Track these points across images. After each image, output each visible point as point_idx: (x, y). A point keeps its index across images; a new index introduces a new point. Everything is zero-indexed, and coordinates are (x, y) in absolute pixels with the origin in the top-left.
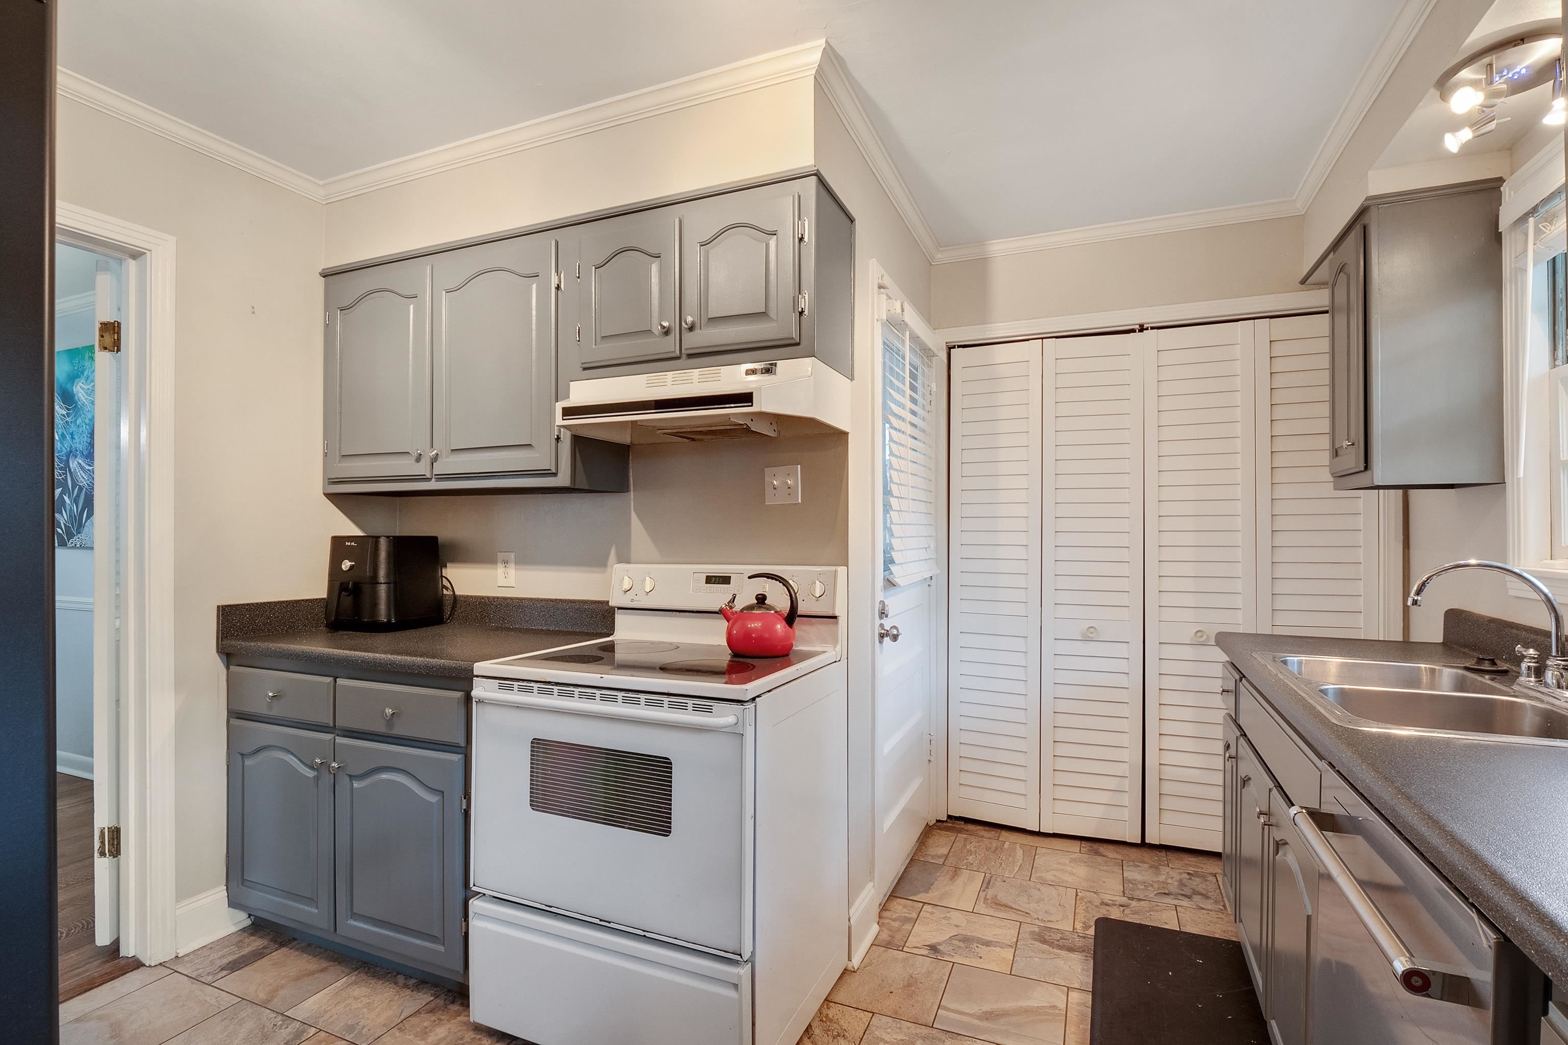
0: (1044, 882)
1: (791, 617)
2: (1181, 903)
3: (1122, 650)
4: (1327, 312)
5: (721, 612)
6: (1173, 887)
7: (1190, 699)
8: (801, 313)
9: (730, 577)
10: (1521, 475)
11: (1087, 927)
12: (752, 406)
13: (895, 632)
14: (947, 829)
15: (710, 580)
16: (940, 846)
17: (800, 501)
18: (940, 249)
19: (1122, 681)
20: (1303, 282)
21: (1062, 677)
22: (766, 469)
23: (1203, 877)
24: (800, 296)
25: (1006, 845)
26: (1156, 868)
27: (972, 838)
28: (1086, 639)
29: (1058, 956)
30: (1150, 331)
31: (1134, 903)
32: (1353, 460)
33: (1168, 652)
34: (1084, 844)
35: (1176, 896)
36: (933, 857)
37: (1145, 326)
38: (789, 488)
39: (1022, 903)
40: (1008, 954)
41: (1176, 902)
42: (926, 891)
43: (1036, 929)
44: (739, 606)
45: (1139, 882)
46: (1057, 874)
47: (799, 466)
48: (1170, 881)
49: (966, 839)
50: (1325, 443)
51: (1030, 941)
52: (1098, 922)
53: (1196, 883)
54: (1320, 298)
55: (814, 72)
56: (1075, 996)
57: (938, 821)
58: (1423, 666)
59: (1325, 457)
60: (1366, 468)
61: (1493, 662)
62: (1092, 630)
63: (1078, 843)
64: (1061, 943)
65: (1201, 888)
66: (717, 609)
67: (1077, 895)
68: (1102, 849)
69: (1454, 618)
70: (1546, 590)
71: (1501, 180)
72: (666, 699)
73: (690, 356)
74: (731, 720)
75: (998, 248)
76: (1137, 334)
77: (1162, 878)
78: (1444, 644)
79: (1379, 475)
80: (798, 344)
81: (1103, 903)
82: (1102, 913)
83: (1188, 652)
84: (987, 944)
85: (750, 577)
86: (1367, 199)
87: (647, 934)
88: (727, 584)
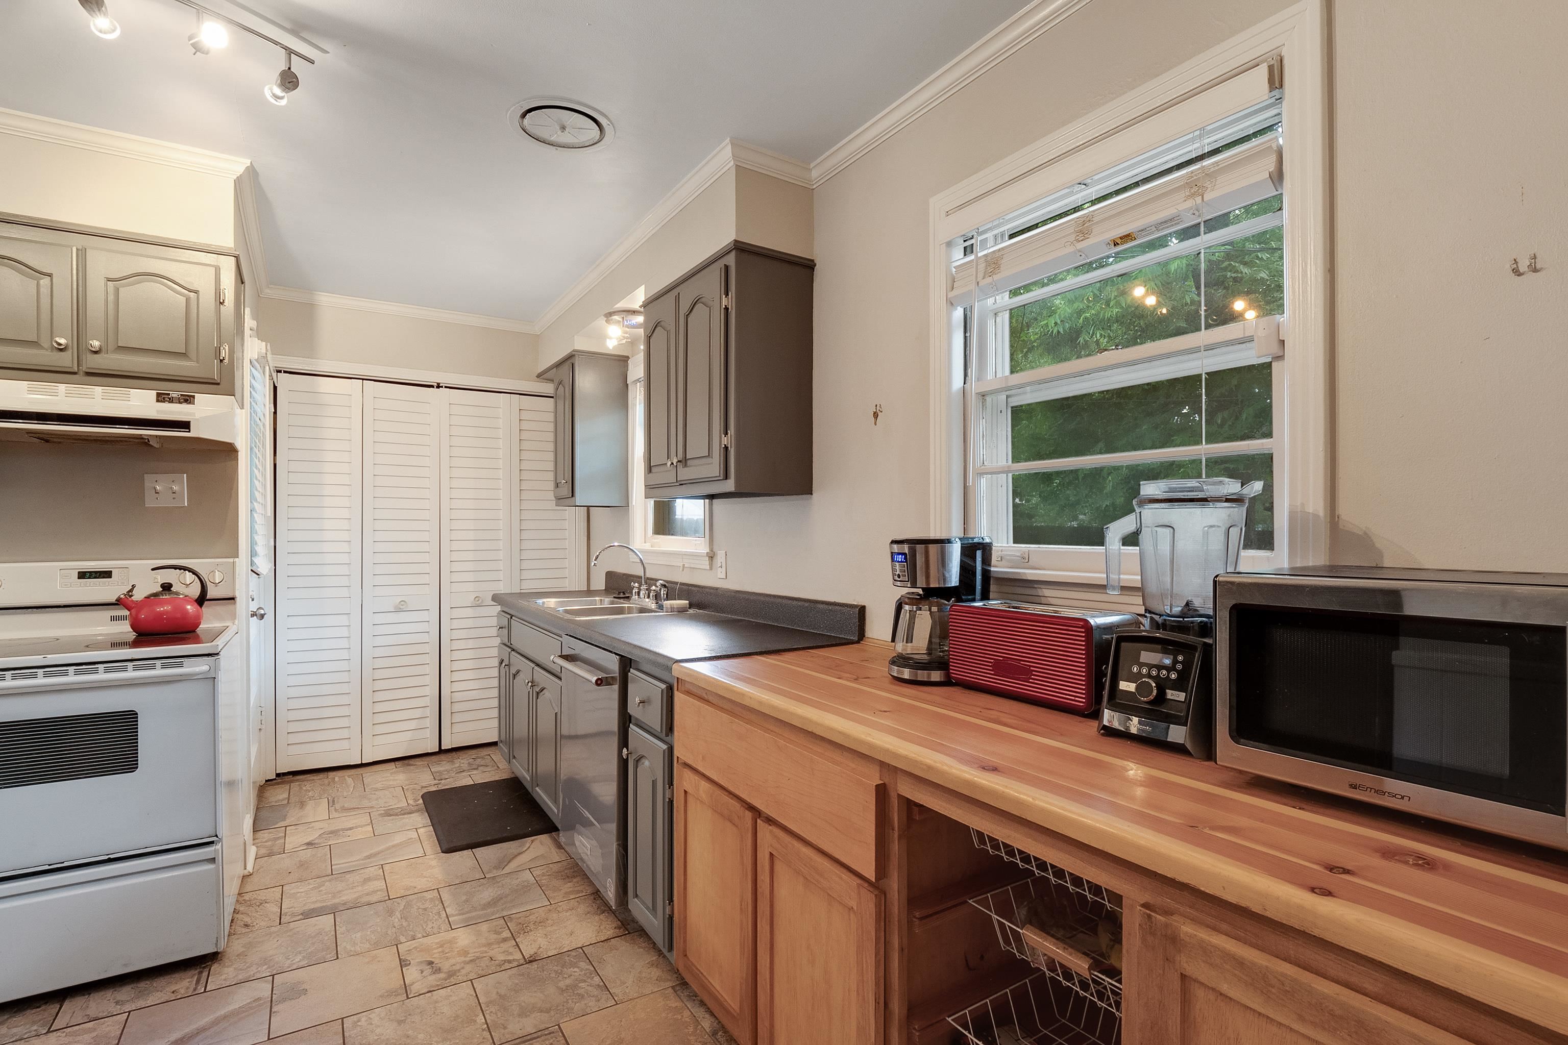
0: (377, 790)
1: (201, 600)
2: (472, 773)
3: (424, 616)
4: (552, 397)
5: (119, 603)
6: (465, 766)
7: (471, 643)
8: (221, 361)
9: (111, 571)
10: (634, 504)
11: (415, 800)
12: (189, 432)
13: (262, 612)
14: (278, 784)
15: (82, 575)
16: (279, 794)
17: (186, 505)
18: (270, 286)
19: (425, 638)
20: (539, 376)
21: (379, 641)
22: (145, 475)
23: (482, 758)
24: (222, 348)
25: (337, 779)
26: (452, 762)
27: (305, 783)
28: (398, 610)
29: (404, 818)
30: (444, 389)
31: (443, 781)
32: (565, 491)
33: (457, 613)
34: (397, 763)
35: (468, 770)
36: (276, 802)
37: (441, 385)
38: (174, 493)
39: (365, 803)
40: (370, 828)
41: (469, 773)
42: (284, 820)
43: (383, 812)
44: (138, 596)
45: (443, 771)
46: (384, 783)
47: (185, 475)
48: (462, 765)
49: (299, 785)
50: (551, 476)
51: (380, 818)
52: (422, 797)
53: (479, 761)
54: (548, 389)
55: (235, 178)
56: (421, 831)
57: (266, 781)
58: (597, 598)
59: (551, 486)
60: (572, 496)
61: (624, 594)
62: (402, 603)
63: (393, 764)
64: (402, 812)
65: (483, 762)
66: (113, 599)
67: (403, 789)
68: (412, 762)
69: (610, 575)
70: (641, 557)
71: (628, 357)
72: (130, 664)
73: (88, 374)
74: (205, 668)
75: (325, 300)
76: (435, 390)
77: (457, 765)
78: (605, 589)
79: (580, 499)
80: (218, 384)
81: (422, 787)
82: (425, 791)
83: (470, 612)
84: (350, 829)
85: (153, 569)
86: (574, 351)
87: (112, 856)
88: (111, 577)
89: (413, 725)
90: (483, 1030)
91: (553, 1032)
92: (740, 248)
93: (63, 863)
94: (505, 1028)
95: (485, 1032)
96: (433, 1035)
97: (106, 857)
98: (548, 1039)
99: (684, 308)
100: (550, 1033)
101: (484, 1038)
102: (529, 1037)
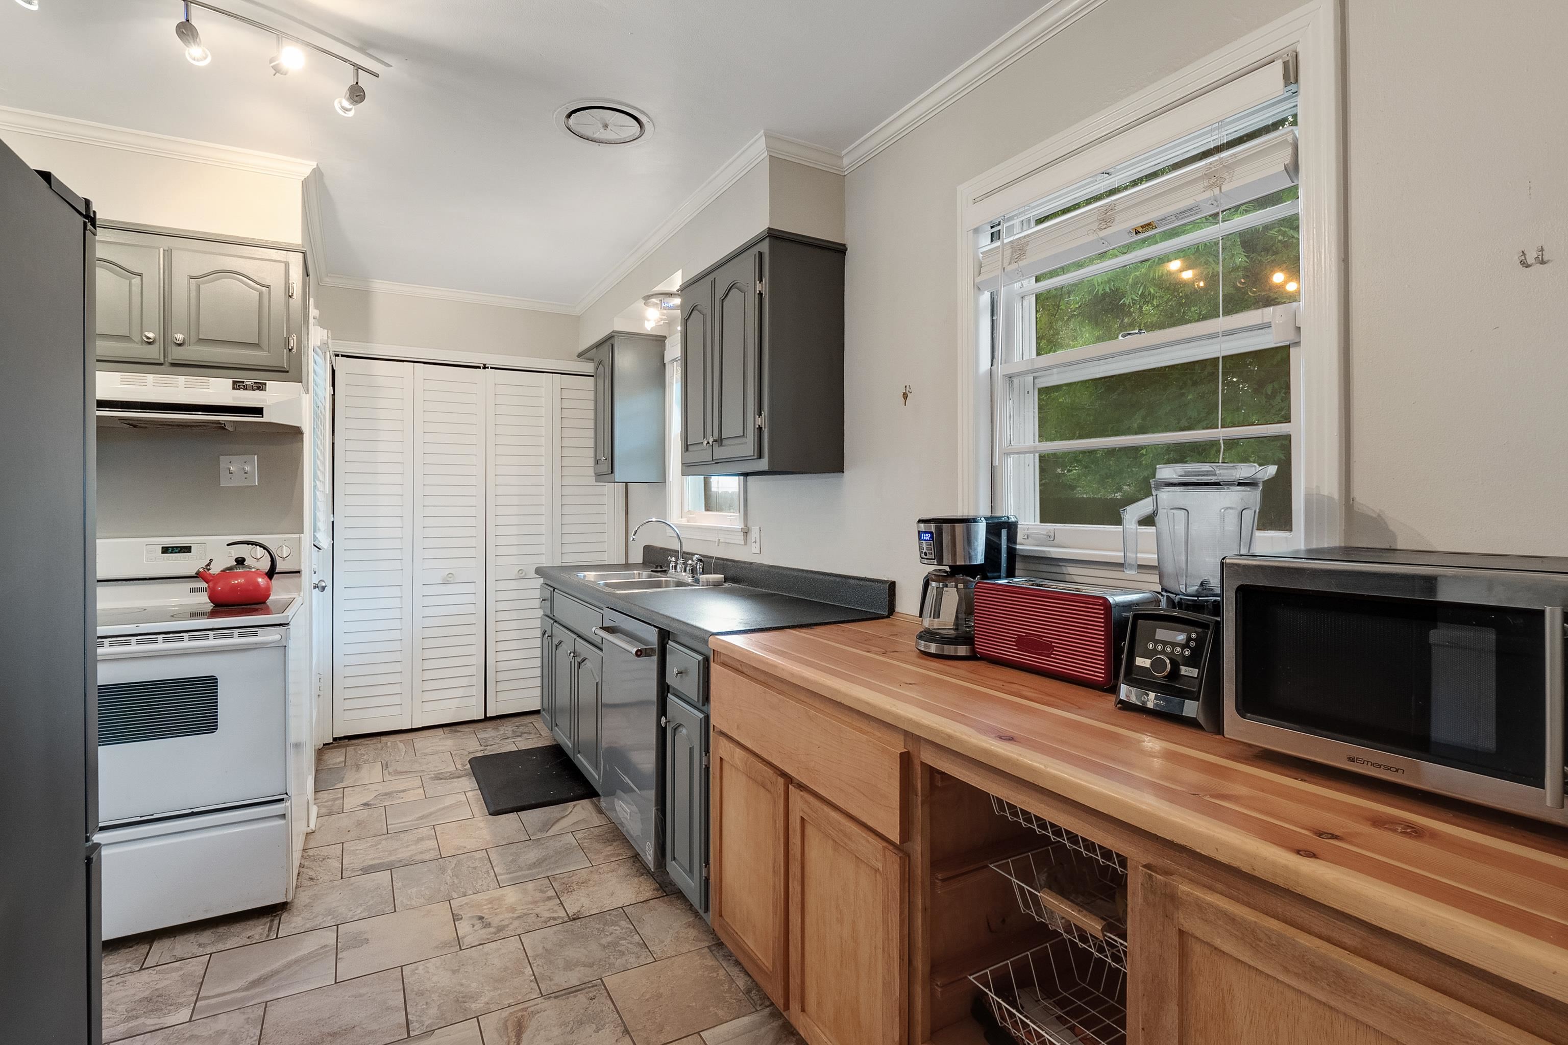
0: (426, 755)
1: (271, 573)
2: (516, 740)
3: (470, 588)
4: (593, 376)
5: (198, 576)
6: (510, 734)
7: (514, 615)
8: (290, 350)
9: (191, 546)
10: (671, 480)
11: (464, 765)
12: (262, 417)
13: (324, 584)
14: (335, 747)
15: (165, 550)
16: (336, 758)
17: (257, 484)
18: (329, 275)
19: (471, 609)
20: (579, 355)
21: (429, 612)
22: (221, 457)
23: (526, 725)
24: (290, 338)
25: (389, 744)
26: (497, 729)
27: (360, 747)
28: (445, 583)
29: (452, 782)
30: (489, 370)
31: (489, 747)
32: (605, 467)
33: (502, 585)
34: (445, 729)
35: (512, 738)
36: (333, 765)
37: (487, 366)
38: (246, 473)
39: (416, 767)
40: (421, 791)
41: (513, 740)
42: (342, 781)
43: (432, 776)
44: (215, 569)
45: (489, 738)
46: (433, 748)
47: (256, 456)
48: (506, 732)
49: (355, 749)
50: (591, 453)
51: (431, 782)
52: (469, 762)
53: (521, 729)
54: (589, 368)
55: (303, 179)
56: (469, 794)
57: (324, 745)
58: (635, 572)
59: (591, 462)
60: (612, 472)
61: (661, 568)
62: (450, 575)
63: (441, 730)
64: (451, 776)
65: (526, 730)
66: (193, 574)
67: (451, 754)
68: (459, 728)
69: (648, 549)
70: (678, 532)
71: (665, 337)
72: (211, 633)
73: (173, 365)
74: (278, 637)
75: (380, 286)
76: (482, 370)
77: (502, 732)
78: (643, 563)
79: (618, 475)
80: (287, 372)
81: (469, 753)
82: (472, 756)
83: (513, 585)
84: (403, 791)
85: (228, 545)
86: (613, 332)
87: (195, 810)
88: (190, 552)
89: (460, 692)
90: (531, 981)
91: (596, 986)
92: (773, 235)
93: (153, 815)
94: (551, 980)
95: (532, 983)
96: (484, 985)
97: (190, 811)
98: (591, 992)
99: (720, 293)
100: (593, 986)
101: (532, 989)
102: (573, 989)
